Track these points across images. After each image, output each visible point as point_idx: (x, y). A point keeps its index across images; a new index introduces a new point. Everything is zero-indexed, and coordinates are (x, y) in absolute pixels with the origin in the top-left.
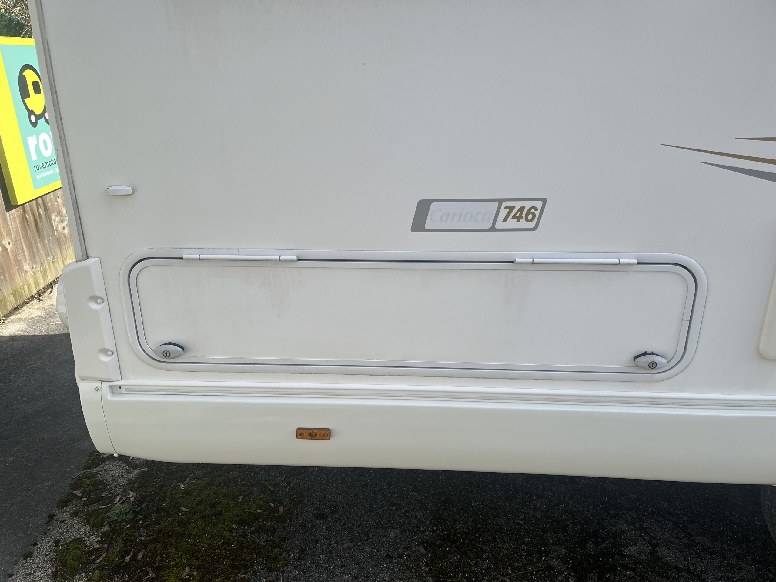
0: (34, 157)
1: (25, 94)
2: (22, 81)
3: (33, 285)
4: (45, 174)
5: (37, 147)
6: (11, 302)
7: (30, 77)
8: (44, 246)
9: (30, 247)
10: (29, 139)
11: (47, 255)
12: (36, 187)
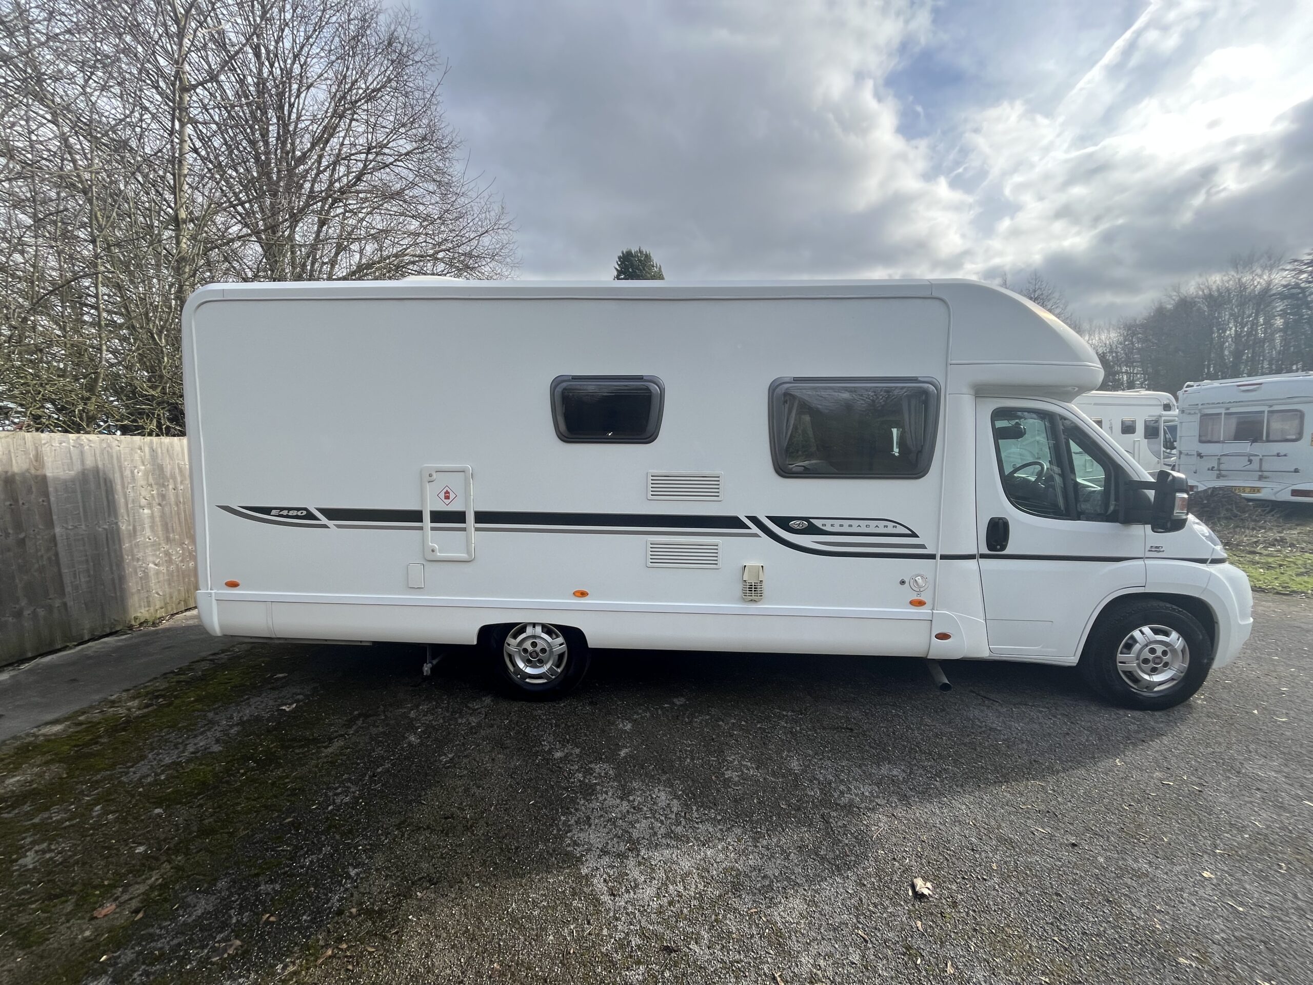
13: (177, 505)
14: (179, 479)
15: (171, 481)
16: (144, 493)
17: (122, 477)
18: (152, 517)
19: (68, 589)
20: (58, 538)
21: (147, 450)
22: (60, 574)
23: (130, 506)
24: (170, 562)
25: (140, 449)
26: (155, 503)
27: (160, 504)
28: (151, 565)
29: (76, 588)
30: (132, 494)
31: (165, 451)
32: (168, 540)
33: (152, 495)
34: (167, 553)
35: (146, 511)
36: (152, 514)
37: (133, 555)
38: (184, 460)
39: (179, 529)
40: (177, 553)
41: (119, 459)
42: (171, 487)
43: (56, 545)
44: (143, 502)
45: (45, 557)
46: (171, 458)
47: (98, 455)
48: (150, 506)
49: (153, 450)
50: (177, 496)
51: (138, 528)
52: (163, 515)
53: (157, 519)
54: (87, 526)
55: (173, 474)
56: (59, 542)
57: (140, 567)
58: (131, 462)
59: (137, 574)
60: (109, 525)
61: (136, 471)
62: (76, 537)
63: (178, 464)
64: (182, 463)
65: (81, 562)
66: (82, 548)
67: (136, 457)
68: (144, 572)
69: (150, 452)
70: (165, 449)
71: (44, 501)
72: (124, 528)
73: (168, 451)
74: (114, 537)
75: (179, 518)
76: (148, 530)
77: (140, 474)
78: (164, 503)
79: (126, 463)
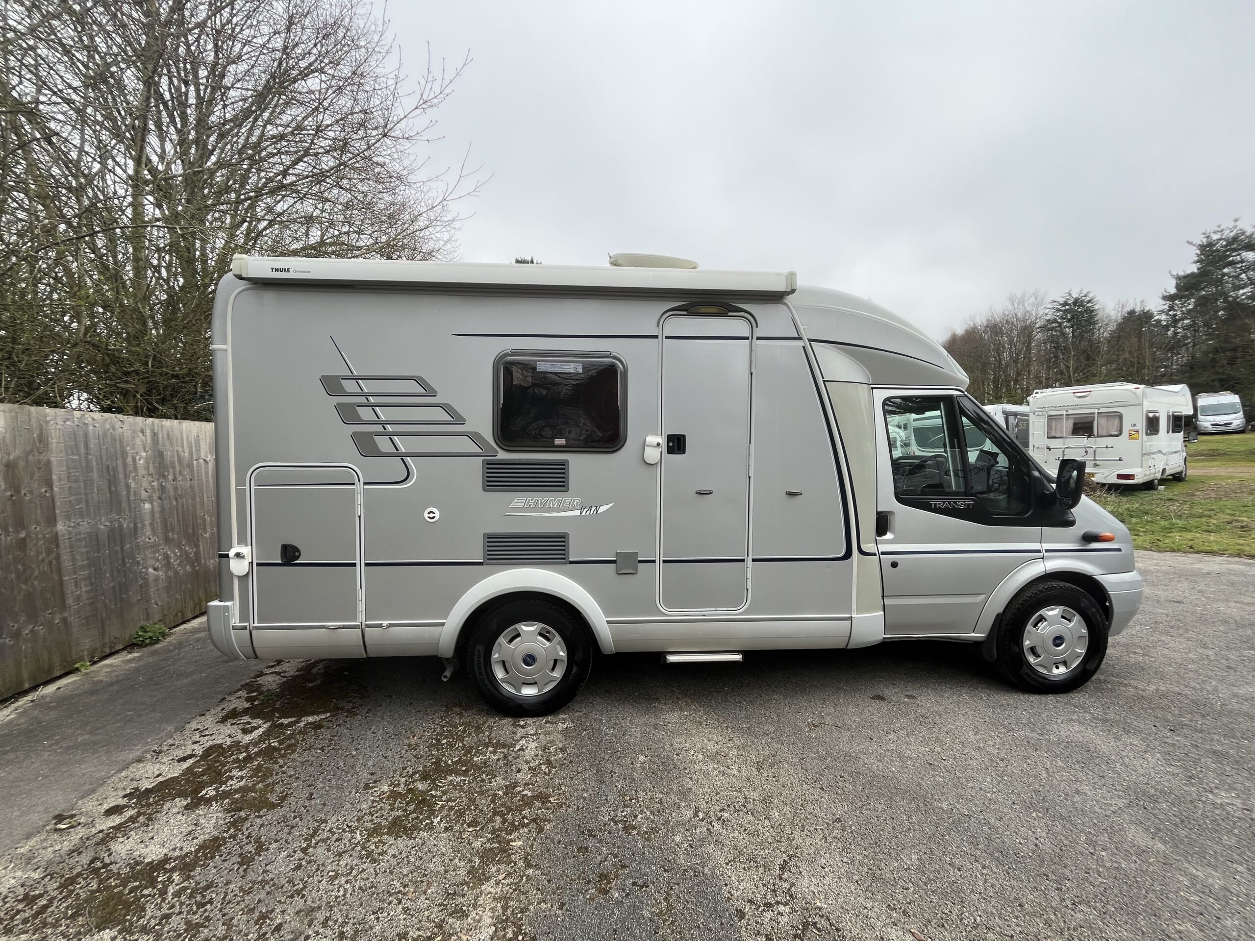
13: (176, 499)
14: (178, 469)
15: (171, 470)
16: (145, 484)
17: (125, 465)
18: (152, 512)
19: (70, 601)
20: (60, 538)
21: (148, 432)
22: (61, 582)
23: (132, 498)
24: (168, 565)
25: (142, 432)
26: (155, 498)
27: (160, 498)
28: (151, 570)
29: (78, 599)
30: (133, 485)
31: (165, 436)
32: (167, 540)
33: (153, 488)
34: (167, 557)
35: (147, 506)
36: (153, 508)
37: (134, 558)
38: (183, 447)
39: (177, 527)
40: (175, 554)
41: (121, 442)
42: (170, 477)
43: (57, 546)
44: (144, 495)
45: (46, 561)
46: (172, 444)
47: (101, 438)
48: (150, 500)
49: (154, 435)
50: (176, 489)
51: (139, 525)
52: (163, 510)
53: (157, 515)
54: (89, 523)
55: (173, 462)
56: (61, 542)
57: (140, 572)
58: (133, 448)
59: (137, 581)
60: (111, 522)
61: (138, 457)
62: (78, 537)
63: (177, 451)
64: (180, 450)
65: (82, 568)
66: (84, 550)
67: (138, 441)
68: (144, 578)
69: (151, 436)
70: (165, 433)
71: (46, 492)
72: (125, 526)
73: (168, 436)
74: (117, 536)
75: (178, 513)
76: (148, 527)
77: (142, 461)
78: (164, 496)
79: (128, 448)
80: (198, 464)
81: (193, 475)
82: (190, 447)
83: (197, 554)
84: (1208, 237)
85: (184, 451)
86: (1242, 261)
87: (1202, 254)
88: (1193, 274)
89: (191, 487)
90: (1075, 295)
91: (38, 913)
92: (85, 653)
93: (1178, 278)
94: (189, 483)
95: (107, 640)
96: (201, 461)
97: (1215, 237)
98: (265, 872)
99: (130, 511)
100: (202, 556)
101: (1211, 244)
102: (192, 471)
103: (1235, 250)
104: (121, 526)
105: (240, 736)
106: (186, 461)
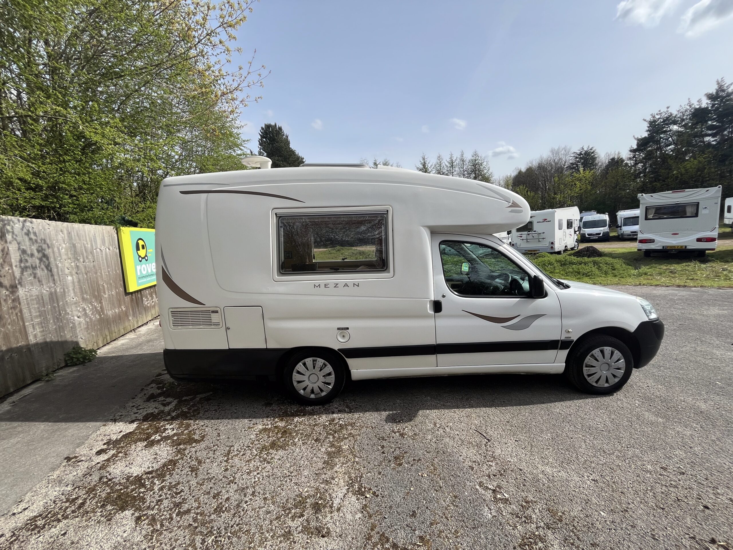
0: (139, 274)
1: (138, 249)
2: (138, 244)
3: (132, 326)
4: (142, 281)
5: (140, 270)
6: (122, 332)
7: (141, 243)
8: (139, 310)
9: (133, 310)
10: (138, 266)
11: (140, 314)
12: (138, 286)
13: (86, 274)
14: (85, 254)
15: (81, 256)
16: (67, 264)
17: (54, 252)
18: (73, 282)
19: (30, 338)
20: (21, 299)
21: (65, 232)
22: (24, 326)
23: (60, 273)
24: (86, 315)
25: (62, 231)
26: (74, 273)
27: (77, 273)
28: (76, 318)
29: (35, 337)
30: (60, 265)
31: (76, 234)
32: (83, 299)
33: (72, 266)
34: (84, 310)
35: (70, 278)
36: (73, 280)
37: (65, 311)
38: (87, 241)
39: (89, 292)
40: (89, 308)
41: (50, 238)
42: (82, 260)
43: (20, 304)
44: (67, 271)
45: (14, 314)
46: (80, 240)
48: (71, 274)
49: (69, 233)
50: (85, 267)
51: (66, 290)
52: (79, 281)
53: (76, 284)
54: (37, 289)
55: (82, 251)
56: (21, 301)
57: (70, 319)
58: (57, 241)
59: (69, 325)
60: (50, 288)
61: (60, 248)
62: (31, 298)
63: (84, 244)
64: (85, 243)
65: (36, 317)
66: (36, 306)
67: (60, 237)
68: (73, 323)
69: (67, 234)
70: (75, 232)
71: (9, 269)
72: (58, 290)
73: (77, 234)
74: (53, 297)
75: (88, 283)
76: (72, 292)
77: (63, 250)
78: (79, 272)
79: (54, 242)
80: (97, 251)
81: (94, 259)
82: (91, 241)
83: (101, 307)
84: (654, 117)
85: (87, 244)
86: (670, 131)
87: (650, 126)
88: (645, 137)
89: (94, 266)
90: (585, 149)
91: (80, 507)
92: (44, 369)
93: (638, 140)
94: (92, 264)
95: (55, 361)
96: (98, 250)
97: (658, 117)
98: (208, 474)
99: (60, 281)
100: (105, 309)
101: (655, 121)
102: (93, 256)
103: (667, 124)
104: (56, 291)
105: (162, 408)
106: (89, 251)
